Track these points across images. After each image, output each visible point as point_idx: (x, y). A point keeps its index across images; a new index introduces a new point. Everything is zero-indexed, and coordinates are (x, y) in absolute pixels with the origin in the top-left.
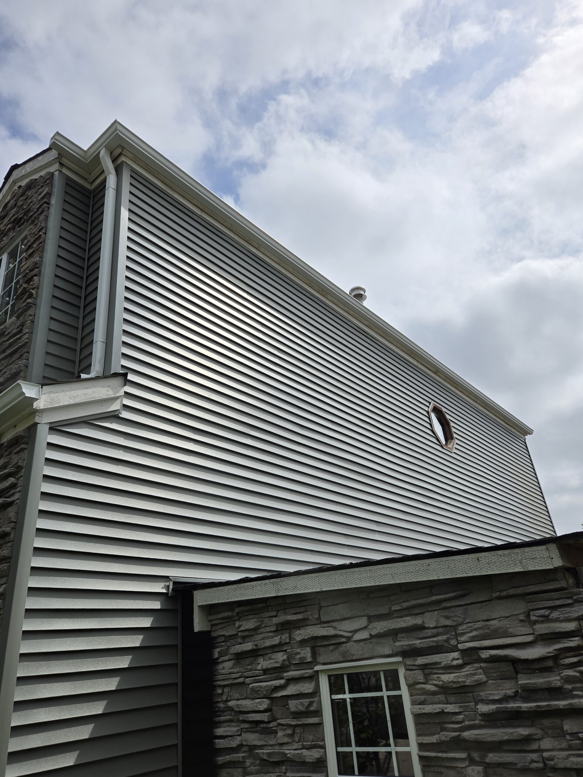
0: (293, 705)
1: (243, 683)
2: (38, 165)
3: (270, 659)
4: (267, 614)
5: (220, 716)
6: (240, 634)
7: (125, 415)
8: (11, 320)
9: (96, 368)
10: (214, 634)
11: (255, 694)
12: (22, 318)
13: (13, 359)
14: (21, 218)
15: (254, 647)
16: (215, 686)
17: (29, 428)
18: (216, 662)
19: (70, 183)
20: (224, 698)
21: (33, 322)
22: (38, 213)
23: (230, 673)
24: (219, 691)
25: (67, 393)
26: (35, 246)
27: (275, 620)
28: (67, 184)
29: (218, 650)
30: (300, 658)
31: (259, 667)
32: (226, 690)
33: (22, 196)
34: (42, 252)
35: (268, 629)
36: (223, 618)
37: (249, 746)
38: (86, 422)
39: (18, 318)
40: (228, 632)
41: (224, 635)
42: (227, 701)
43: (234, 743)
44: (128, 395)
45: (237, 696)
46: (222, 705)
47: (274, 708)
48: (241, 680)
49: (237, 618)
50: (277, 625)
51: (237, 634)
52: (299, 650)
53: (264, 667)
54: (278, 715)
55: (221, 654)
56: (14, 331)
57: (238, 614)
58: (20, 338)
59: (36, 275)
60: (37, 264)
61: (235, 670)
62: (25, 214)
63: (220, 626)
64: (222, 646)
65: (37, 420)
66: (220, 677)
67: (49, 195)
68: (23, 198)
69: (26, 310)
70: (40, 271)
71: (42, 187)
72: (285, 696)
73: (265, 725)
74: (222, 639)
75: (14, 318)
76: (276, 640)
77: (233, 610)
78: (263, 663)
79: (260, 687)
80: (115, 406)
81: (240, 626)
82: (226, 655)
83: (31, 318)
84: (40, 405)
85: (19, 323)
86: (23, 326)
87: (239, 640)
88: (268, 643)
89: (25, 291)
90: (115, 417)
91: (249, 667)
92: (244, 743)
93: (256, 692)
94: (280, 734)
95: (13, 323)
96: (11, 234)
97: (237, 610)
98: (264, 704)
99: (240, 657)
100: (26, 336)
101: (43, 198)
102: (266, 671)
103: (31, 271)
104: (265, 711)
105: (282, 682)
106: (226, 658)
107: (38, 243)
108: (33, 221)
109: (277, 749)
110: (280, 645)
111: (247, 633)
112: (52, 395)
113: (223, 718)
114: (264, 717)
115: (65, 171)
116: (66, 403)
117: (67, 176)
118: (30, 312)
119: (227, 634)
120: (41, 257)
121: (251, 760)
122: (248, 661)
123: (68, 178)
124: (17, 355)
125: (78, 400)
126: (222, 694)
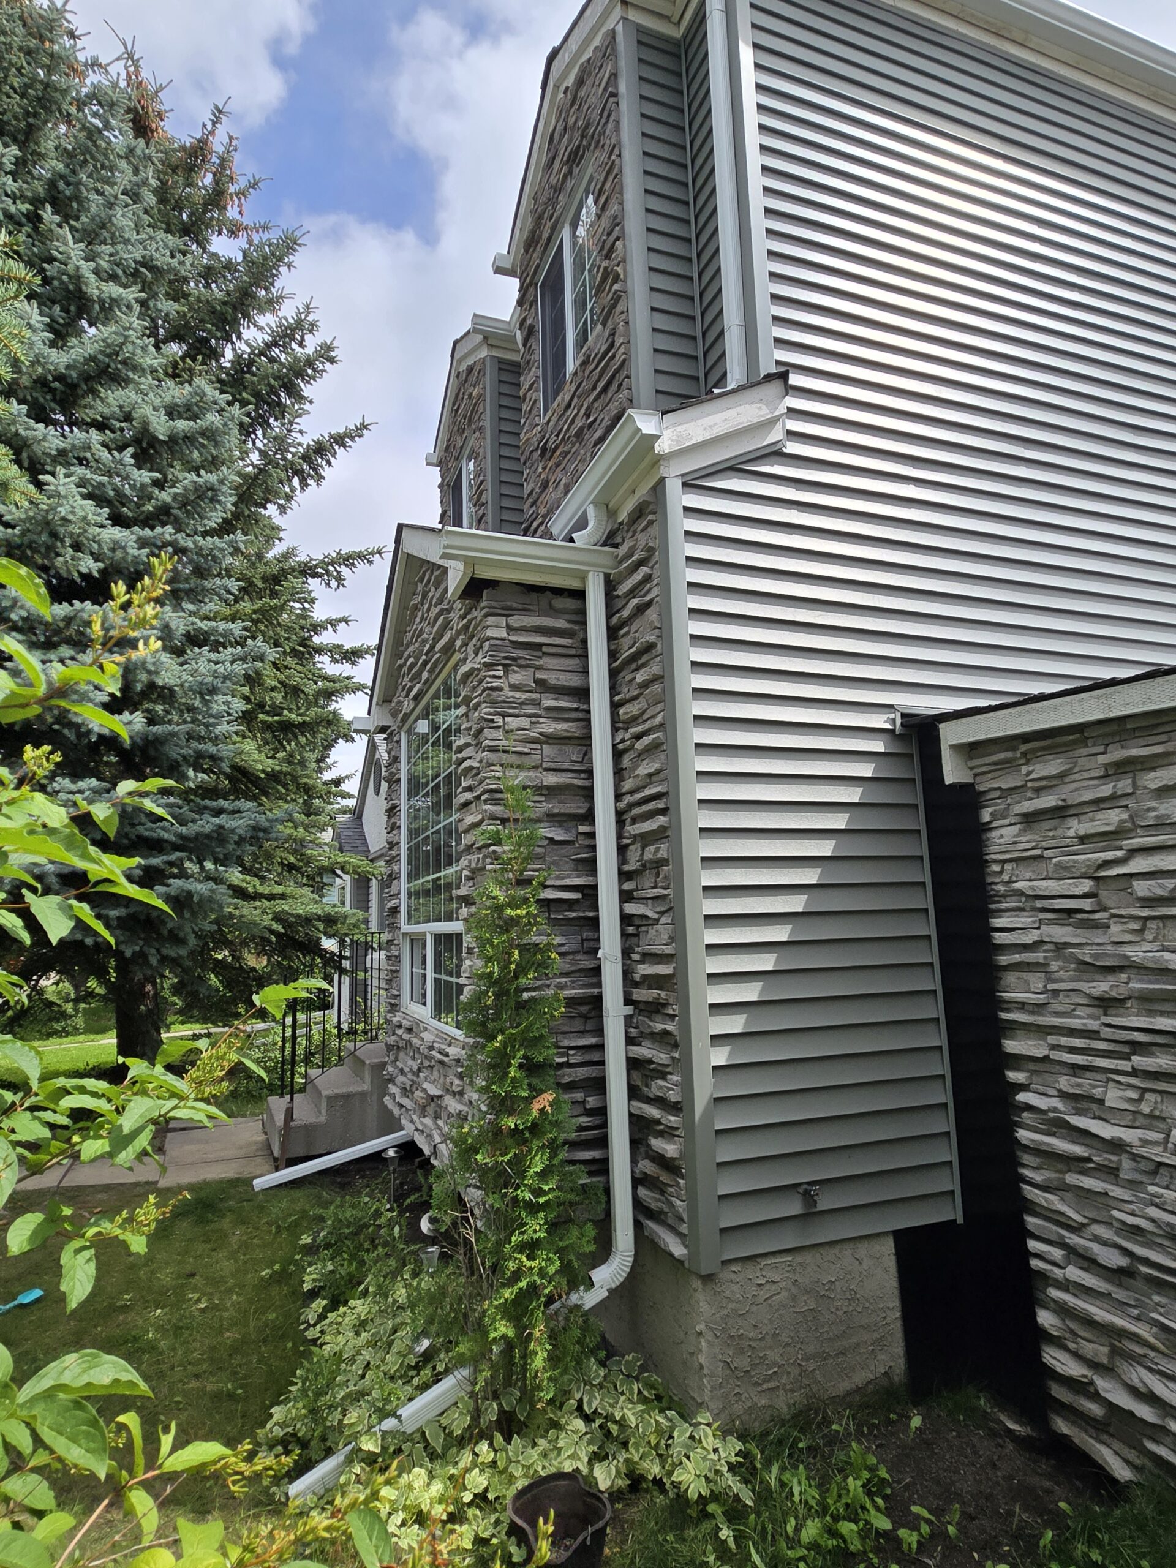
0: (1141, 888)
1: (1041, 857)
2: (587, 29)
3: (1092, 820)
4: (1085, 751)
5: (999, 902)
6: (1029, 784)
7: (794, 448)
8: (595, 333)
9: (735, 375)
10: (980, 788)
11: (1063, 872)
12: (610, 323)
13: (610, 395)
14: (579, 147)
15: (1061, 803)
16: (987, 861)
17: (654, 489)
18: (986, 828)
19: (644, 39)
20: (1006, 878)
21: (627, 323)
22: (603, 121)
23: (1015, 843)
24: (996, 868)
25: (700, 422)
26: (607, 186)
27: (1102, 759)
28: (639, 42)
29: (990, 810)
30: (1157, 817)
31: (1071, 833)
32: (1008, 866)
33: (572, 105)
34: (621, 193)
35: (1086, 775)
36: (995, 763)
37: (1056, 944)
38: (734, 468)
39: (604, 324)
40: (1008, 782)
41: (1000, 788)
42: (1010, 882)
43: (1029, 938)
44: (793, 412)
45: (1028, 875)
46: (1001, 888)
47: (1103, 894)
48: (1037, 852)
49: (1022, 761)
50: (1106, 766)
51: (1024, 786)
52: (1154, 804)
53: (1082, 833)
54: (1109, 903)
55: (995, 816)
56: (604, 348)
57: (1024, 754)
58: (614, 356)
59: (618, 239)
60: (616, 217)
61: (1024, 839)
62: (583, 136)
63: (990, 776)
64: (996, 804)
65: (663, 472)
66: (996, 849)
67: (614, 75)
68: (576, 107)
69: (614, 306)
70: (623, 229)
71: (601, 67)
72: (1124, 875)
73: (1085, 916)
74: (997, 794)
75: (599, 327)
76: (1106, 790)
77: (1014, 749)
78: (1076, 827)
79: (1075, 861)
80: (776, 435)
81: (1029, 773)
82: (1005, 818)
83: (623, 317)
84: (663, 446)
85: (607, 334)
86: (614, 335)
87: (1029, 794)
88: (1088, 796)
89: (606, 273)
90: (776, 454)
91: (1051, 834)
92: (1046, 939)
93: (1066, 868)
94: (1115, 928)
95: (598, 336)
96: (569, 185)
97: (1023, 748)
98: (1086, 886)
99: (1030, 819)
100: (622, 350)
101: (605, 89)
102: (1083, 839)
103: (609, 234)
104: (1085, 896)
105: (1119, 854)
106: (1006, 821)
107: (611, 178)
108: (598, 142)
109: (1109, 949)
110: (1114, 797)
111: (1044, 783)
112: (679, 429)
113: (1004, 906)
114: (1086, 904)
115: (633, 16)
116: (700, 439)
117: (638, 25)
118: (620, 307)
119: (1004, 787)
120: (621, 203)
121: (1060, 963)
122: (1046, 825)
123: (640, 29)
124: (615, 386)
125: (717, 432)
126: (1001, 872)
